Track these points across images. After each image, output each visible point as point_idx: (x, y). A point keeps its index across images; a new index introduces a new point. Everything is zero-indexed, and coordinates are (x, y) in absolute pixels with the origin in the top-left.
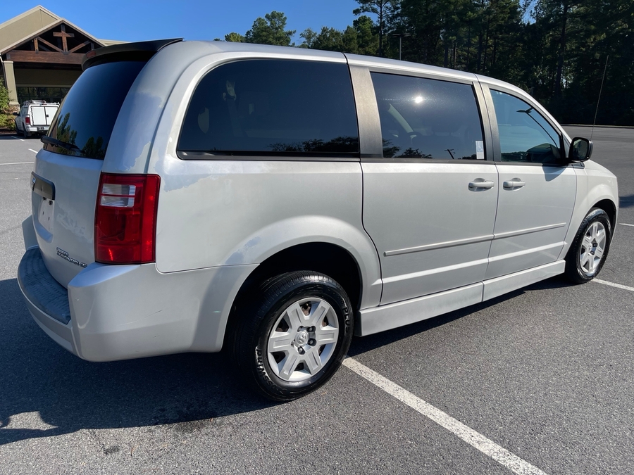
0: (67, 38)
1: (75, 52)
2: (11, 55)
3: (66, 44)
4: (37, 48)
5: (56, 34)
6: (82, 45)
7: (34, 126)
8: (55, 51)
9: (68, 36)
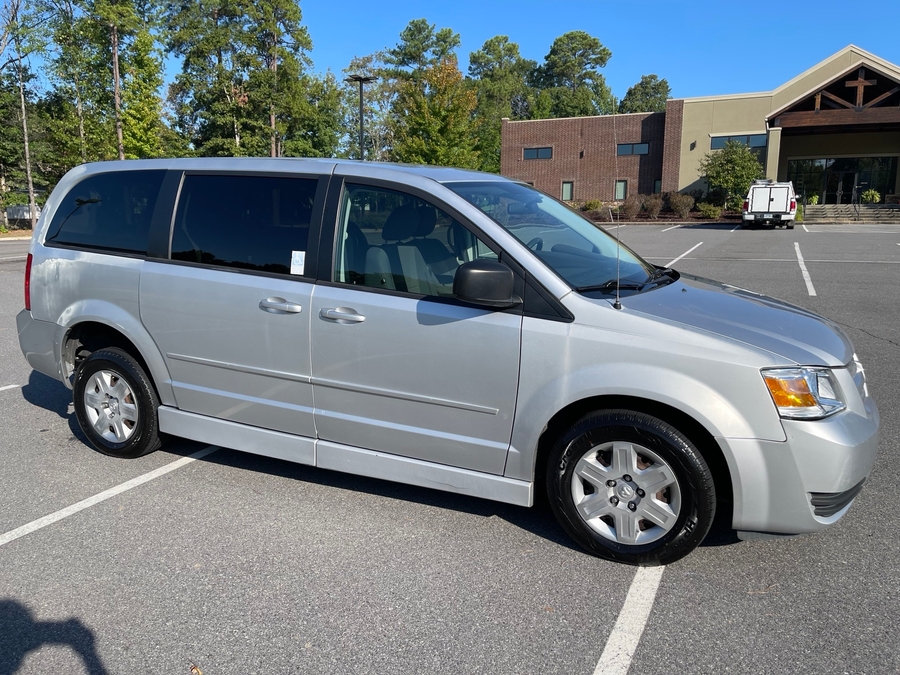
0: (865, 87)
1: (871, 107)
2: (781, 119)
3: (862, 96)
4: (818, 106)
5: (849, 84)
6: (888, 94)
7: (752, 213)
8: (845, 107)
9: (868, 83)
